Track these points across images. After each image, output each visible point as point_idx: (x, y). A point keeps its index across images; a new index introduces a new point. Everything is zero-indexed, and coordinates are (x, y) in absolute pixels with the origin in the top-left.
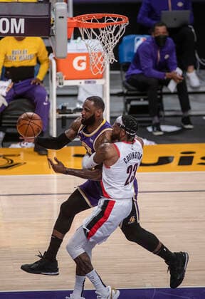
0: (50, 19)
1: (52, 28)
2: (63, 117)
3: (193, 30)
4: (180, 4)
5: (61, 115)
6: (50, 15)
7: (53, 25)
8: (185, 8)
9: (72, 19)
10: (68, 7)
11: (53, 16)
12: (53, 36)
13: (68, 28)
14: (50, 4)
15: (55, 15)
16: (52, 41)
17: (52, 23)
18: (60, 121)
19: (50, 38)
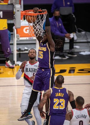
2: (19, 53)
3: (74, 16)
6: (13, 10)
7: (15, 14)
9: (23, 12)
10: (21, 6)
11: (15, 10)
12: (15, 19)
13: (21, 15)
14: (13, 5)
16: (14, 21)
18: (18, 55)
19: (13, 20)
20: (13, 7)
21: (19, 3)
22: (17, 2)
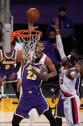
0: (2, 32)
1: (3, 37)
2: (7, 83)
3: (75, 39)
4: (68, 26)
5: (6, 82)
6: (2, 30)
7: (3, 35)
8: (70, 27)
9: (13, 32)
10: (11, 26)
11: (3, 31)
12: (4, 41)
13: (11, 37)
14: (2, 24)
15: (5, 30)
16: (3, 44)
17: (3, 34)
18: (6, 85)
19: (1, 42)
20: (2, 26)
21: (9, 21)
22: (7, 20)
